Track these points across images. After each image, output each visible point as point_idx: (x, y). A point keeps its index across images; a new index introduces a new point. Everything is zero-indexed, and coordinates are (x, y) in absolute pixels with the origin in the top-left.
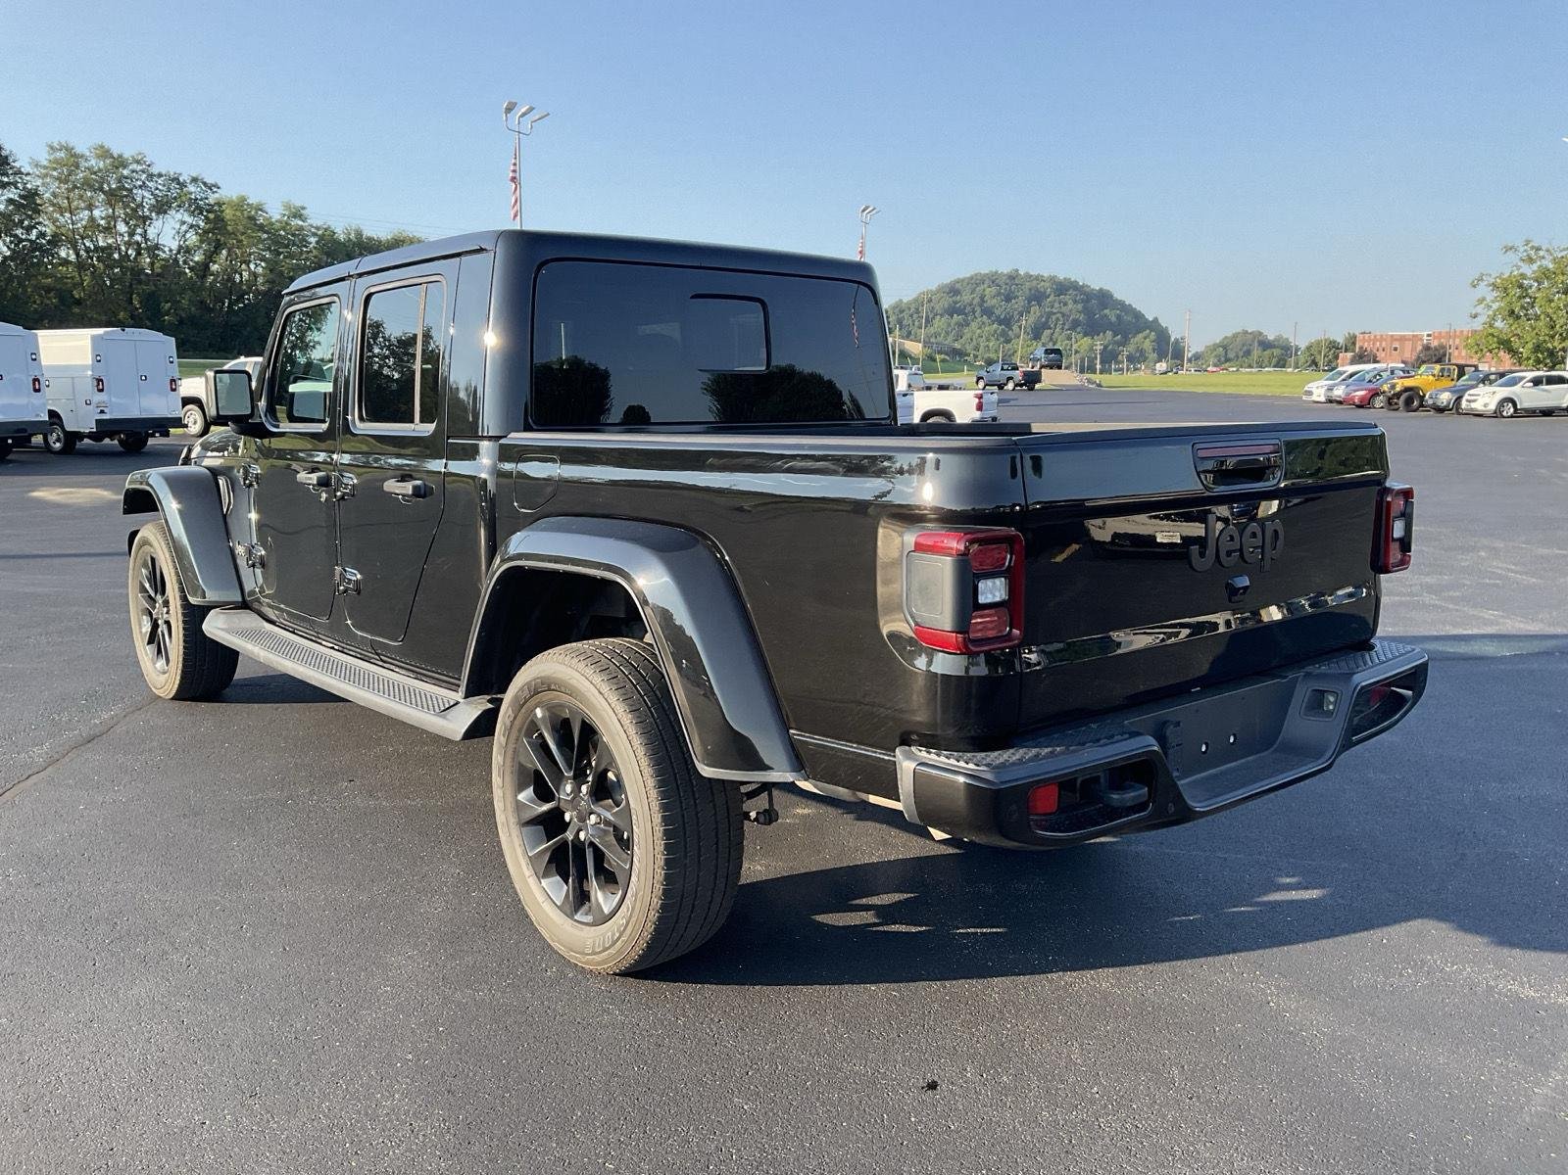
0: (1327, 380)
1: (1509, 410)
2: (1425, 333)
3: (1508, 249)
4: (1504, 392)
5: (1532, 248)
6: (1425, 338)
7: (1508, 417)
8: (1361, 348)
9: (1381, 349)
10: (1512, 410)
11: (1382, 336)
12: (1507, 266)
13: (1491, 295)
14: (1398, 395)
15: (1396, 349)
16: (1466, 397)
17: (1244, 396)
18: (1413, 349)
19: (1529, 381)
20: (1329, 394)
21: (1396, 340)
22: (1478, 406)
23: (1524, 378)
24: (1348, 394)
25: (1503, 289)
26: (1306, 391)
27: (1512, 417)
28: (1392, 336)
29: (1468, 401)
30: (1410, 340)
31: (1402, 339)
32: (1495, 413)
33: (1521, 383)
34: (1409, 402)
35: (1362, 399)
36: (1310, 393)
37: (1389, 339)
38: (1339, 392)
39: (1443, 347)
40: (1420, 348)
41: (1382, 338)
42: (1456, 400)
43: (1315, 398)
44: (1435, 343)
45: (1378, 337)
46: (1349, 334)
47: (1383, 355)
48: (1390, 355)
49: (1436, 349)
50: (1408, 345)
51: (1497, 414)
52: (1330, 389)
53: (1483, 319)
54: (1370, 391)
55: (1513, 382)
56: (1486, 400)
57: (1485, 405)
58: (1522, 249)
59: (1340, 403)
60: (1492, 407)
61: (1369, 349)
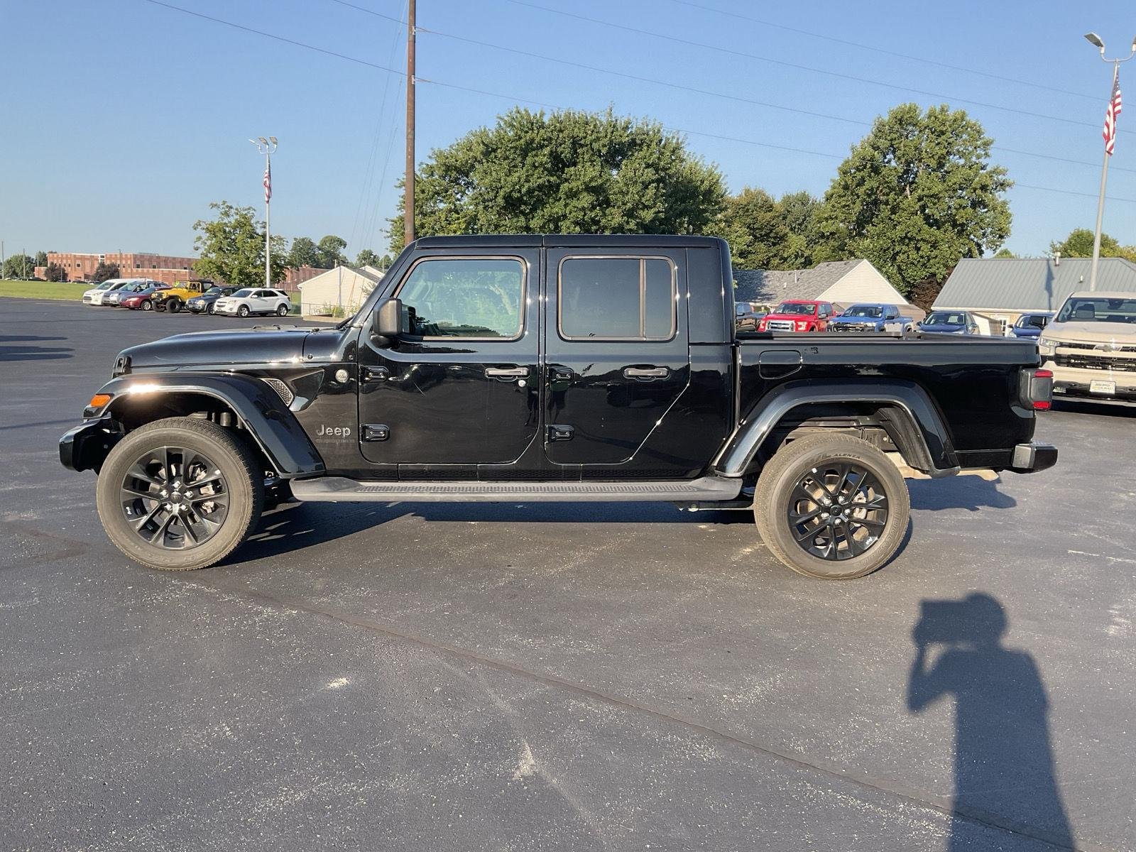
0: (99, 289)
1: (245, 313)
2: (99, 255)
3: (213, 206)
4: (241, 301)
5: (227, 206)
6: (100, 258)
7: (245, 317)
8: (52, 263)
9: (67, 265)
10: (247, 312)
11: (67, 255)
12: (214, 217)
13: (205, 236)
14: (165, 301)
15: (79, 265)
16: (216, 304)
17: (33, 300)
18: (92, 266)
19: (254, 294)
20: (107, 299)
21: (78, 259)
22: (226, 309)
23: (251, 292)
24: (123, 300)
25: (212, 231)
26: (85, 297)
27: (247, 317)
28: (75, 256)
29: (218, 306)
30: (88, 259)
31: (82, 258)
32: (237, 314)
33: (250, 295)
34: (173, 306)
35: (135, 303)
36: (89, 299)
37: (72, 258)
38: (114, 298)
39: (113, 265)
40: (97, 265)
41: (67, 258)
42: (208, 305)
43: (93, 302)
44: (107, 263)
45: (64, 256)
46: (40, 252)
47: (69, 268)
48: (75, 270)
49: (109, 267)
50: (88, 263)
51: (238, 315)
52: (107, 296)
53: (202, 250)
54: (140, 297)
55: (245, 295)
56: (231, 306)
57: (231, 309)
58: (222, 207)
59: (115, 306)
60: (235, 310)
61: (58, 265)
